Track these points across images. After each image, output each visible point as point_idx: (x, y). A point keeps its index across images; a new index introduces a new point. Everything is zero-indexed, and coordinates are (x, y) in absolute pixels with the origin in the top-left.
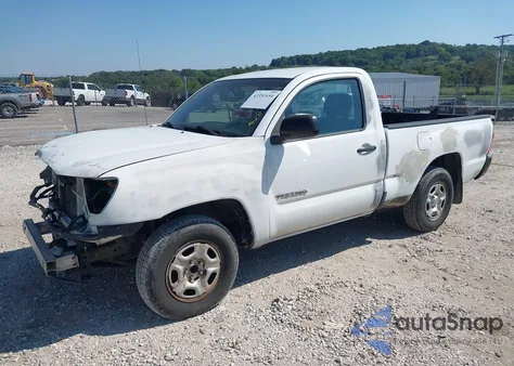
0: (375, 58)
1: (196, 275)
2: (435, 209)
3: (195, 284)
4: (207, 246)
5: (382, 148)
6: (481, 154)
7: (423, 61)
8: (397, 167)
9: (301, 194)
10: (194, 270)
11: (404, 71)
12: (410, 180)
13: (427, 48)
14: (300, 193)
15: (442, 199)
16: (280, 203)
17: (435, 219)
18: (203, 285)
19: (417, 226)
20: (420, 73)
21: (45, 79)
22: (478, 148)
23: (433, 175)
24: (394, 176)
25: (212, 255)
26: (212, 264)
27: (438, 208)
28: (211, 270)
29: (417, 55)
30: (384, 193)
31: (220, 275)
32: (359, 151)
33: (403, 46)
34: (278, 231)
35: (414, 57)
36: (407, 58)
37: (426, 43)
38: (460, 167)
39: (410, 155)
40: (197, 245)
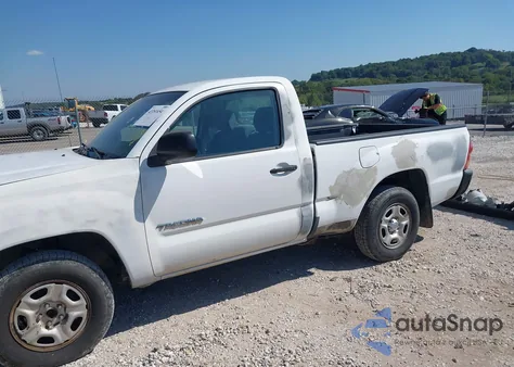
0: (418, 68)
1: (55, 320)
2: (395, 235)
3: (54, 331)
4: (66, 287)
5: (306, 167)
6: (455, 169)
7: (471, 69)
8: (331, 189)
9: (195, 222)
10: (52, 314)
11: (447, 80)
12: (352, 202)
13: (474, 55)
14: (193, 221)
15: (404, 223)
16: (165, 235)
17: (395, 246)
18: (65, 331)
19: (371, 256)
20: (467, 81)
21: (87, 103)
22: (449, 162)
23: (388, 195)
24: (329, 198)
25: (74, 297)
26: (74, 308)
27: (400, 234)
28: (74, 314)
29: (463, 62)
30: (316, 219)
31: (88, 319)
32: (273, 172)
33: (448, 54)
34: (167, 267)
35: (460, 65)
36: (452, 67)
37: (472, 50)
38: (427, 185)
39: (349, 174)
40: (51, 287)
